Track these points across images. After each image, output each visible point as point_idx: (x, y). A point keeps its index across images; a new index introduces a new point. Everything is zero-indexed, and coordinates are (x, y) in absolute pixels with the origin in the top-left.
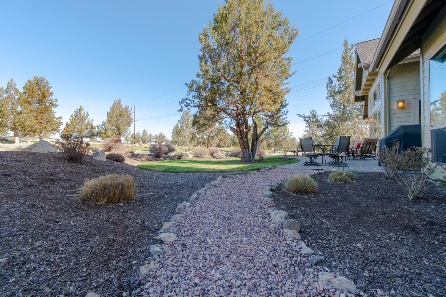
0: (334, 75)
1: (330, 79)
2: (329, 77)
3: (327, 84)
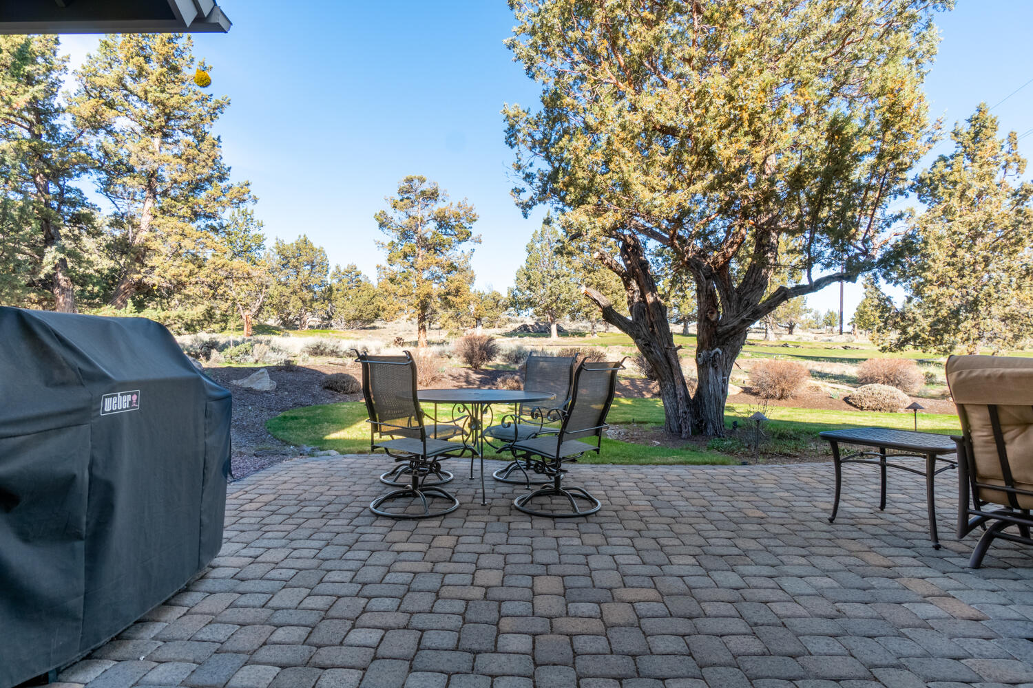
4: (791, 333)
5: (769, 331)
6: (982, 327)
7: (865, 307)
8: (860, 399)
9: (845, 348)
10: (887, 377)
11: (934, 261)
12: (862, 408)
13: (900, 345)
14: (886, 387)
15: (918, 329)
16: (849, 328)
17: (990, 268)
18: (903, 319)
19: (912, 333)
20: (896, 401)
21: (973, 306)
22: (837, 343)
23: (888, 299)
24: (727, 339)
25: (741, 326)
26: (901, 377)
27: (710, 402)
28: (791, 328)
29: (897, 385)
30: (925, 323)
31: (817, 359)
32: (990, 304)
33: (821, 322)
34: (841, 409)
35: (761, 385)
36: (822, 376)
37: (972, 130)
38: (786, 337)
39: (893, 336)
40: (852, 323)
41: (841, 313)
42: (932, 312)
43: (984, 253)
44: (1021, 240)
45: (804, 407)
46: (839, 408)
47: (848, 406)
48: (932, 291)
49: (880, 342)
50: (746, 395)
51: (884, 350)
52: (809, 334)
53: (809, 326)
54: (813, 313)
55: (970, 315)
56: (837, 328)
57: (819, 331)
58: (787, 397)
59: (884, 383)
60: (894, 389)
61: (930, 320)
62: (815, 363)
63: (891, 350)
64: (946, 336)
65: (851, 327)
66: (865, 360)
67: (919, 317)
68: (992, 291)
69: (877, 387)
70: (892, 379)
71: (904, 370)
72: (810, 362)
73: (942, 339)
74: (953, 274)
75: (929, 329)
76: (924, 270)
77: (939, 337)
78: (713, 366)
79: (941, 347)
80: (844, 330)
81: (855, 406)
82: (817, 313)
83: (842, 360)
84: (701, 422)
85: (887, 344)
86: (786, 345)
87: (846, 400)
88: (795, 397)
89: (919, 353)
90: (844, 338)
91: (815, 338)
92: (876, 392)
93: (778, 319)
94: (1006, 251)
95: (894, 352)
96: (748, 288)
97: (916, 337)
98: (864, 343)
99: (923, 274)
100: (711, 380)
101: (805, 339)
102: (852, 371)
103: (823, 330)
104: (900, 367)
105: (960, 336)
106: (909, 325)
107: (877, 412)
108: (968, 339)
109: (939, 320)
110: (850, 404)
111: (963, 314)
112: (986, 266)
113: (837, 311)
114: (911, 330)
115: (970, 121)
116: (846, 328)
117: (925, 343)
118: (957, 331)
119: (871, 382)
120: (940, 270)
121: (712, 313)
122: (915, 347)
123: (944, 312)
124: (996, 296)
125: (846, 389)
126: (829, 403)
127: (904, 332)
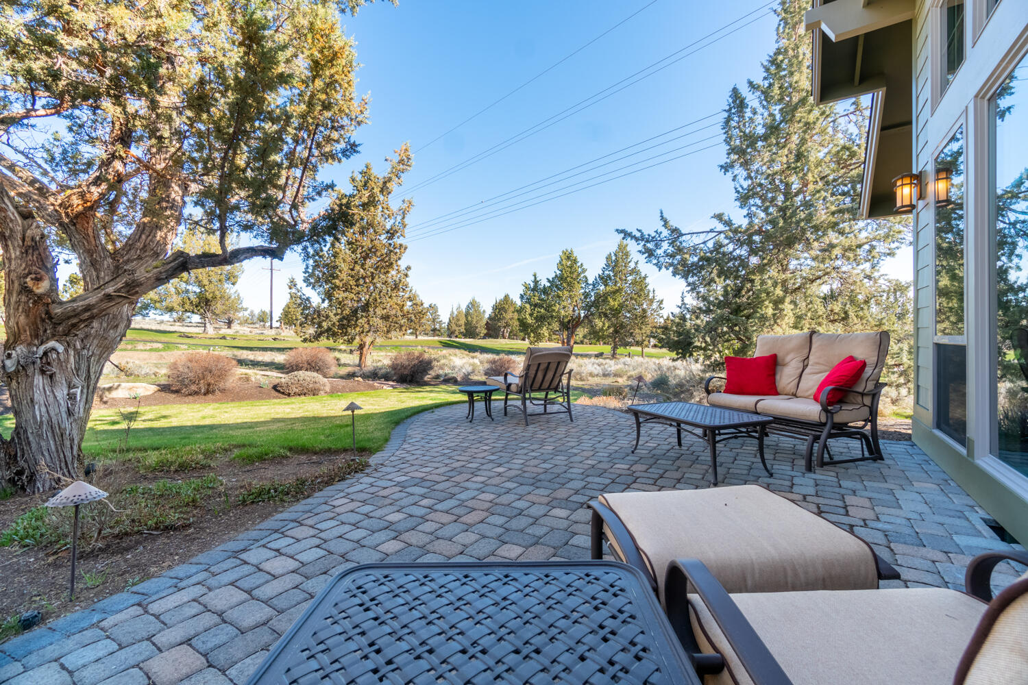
0: (751, 84)
1: (735, 93)
2: (735, 91)
3: (726, 115)
4: (229, 327)
5: (208, 325)
6: (371, 323)
7: (289, 308)
8: (288, 386)
9: (275, 339)
10: (309, 364)
11: (340, 271)
12: (289, 395)
13: (317, 337)
14: (309, 373)
15: (330, 323)
16: (278, 324)
17: (375, 281)
18: (319, 316)
19: (326, 327)
20: (318, 385)
21: (366, 307)
22: (268, 336)
23: (308, 299)
24: (74, 326)
25: (104, 305)
26: (321, 363)
27: (40, 436)
28: (229, 323)
29: (317, 371)
30: (335, 319)
31: (251, 349)
32: (376, 307)
33: (255, 319)
34: (270, 398)
35: (182, 382)
36: (255, 364)
37: (363, 180)
38: (225, 331)
39: (311, 331)
40: (279, 321)
41: (271, 312)
42: (339, 311)
43: (372, 270)
44: (392, 264)
45: (233, 401)
46: (269, 397)
47: (277, 394)
48: (339, 295)
49: (302, 334)
50: (163, 394)
51: (305, 340)
52: (245, 328)
53: (245, 322)
54: (248, 312)
55: (364, 314)
56: (268, 324)
57: (254, 326)
58: (214, 392)
59: (307, 370)
60: (315, 374)
61: (338, 317)
62: (249, 352)
63: (310, 341)
64: (349, 329)
65: (279, 323)
66: (290, 349)
67: (331, 315)
68: (378, 297)
69: (302, 374)
70: (314, 365)
71: (323, 358)
72: (245, 352)
73: (347, 332)
74: (352, 283)
75: (338, 323)
76: (334, 278)
77: (344, 330)
78: (43, 372)
79: (346, 338)
80: (274, 326)
81: (283, 393)
82: (252, 312)
83: (272, 349)
84: (20, 473)
85: (307, 336)
86: (224, 338)
87: (275, 388)
88: (223, 391)
89: (331, 343)
90: (273, 332)
91: (251, 332)
92: (301, 379)
93: (217, 315)
94: (382, 270)
95: (312, 342)
96: (133, 254)
97: (329, 329)
98: (289, 335)
99: (333, 281)
100: (38, 396)
101: (241, 332)
102: (280, 358)
103: (257, 326)
104: (319, 355)
105: (358, 329)
106: (323, 320)
107: (303, 397)
108: (363, 332)
109: (344, 318)
110: (279, 391)
111: (360, 313)
112: (373, 279)
113: (268, 310)
114: (325, 325)
115: (361, 173)
116: (275, 324)
117: (334, 334)
118: (356, 326)
119: (298, 370)
120: (345, 278)
121: (38, 279)
122: (328, 338)
123: (347, 312)
124: (379, 301)
125: (275, 376)
126: (258, 394)
127: (320, 326)
